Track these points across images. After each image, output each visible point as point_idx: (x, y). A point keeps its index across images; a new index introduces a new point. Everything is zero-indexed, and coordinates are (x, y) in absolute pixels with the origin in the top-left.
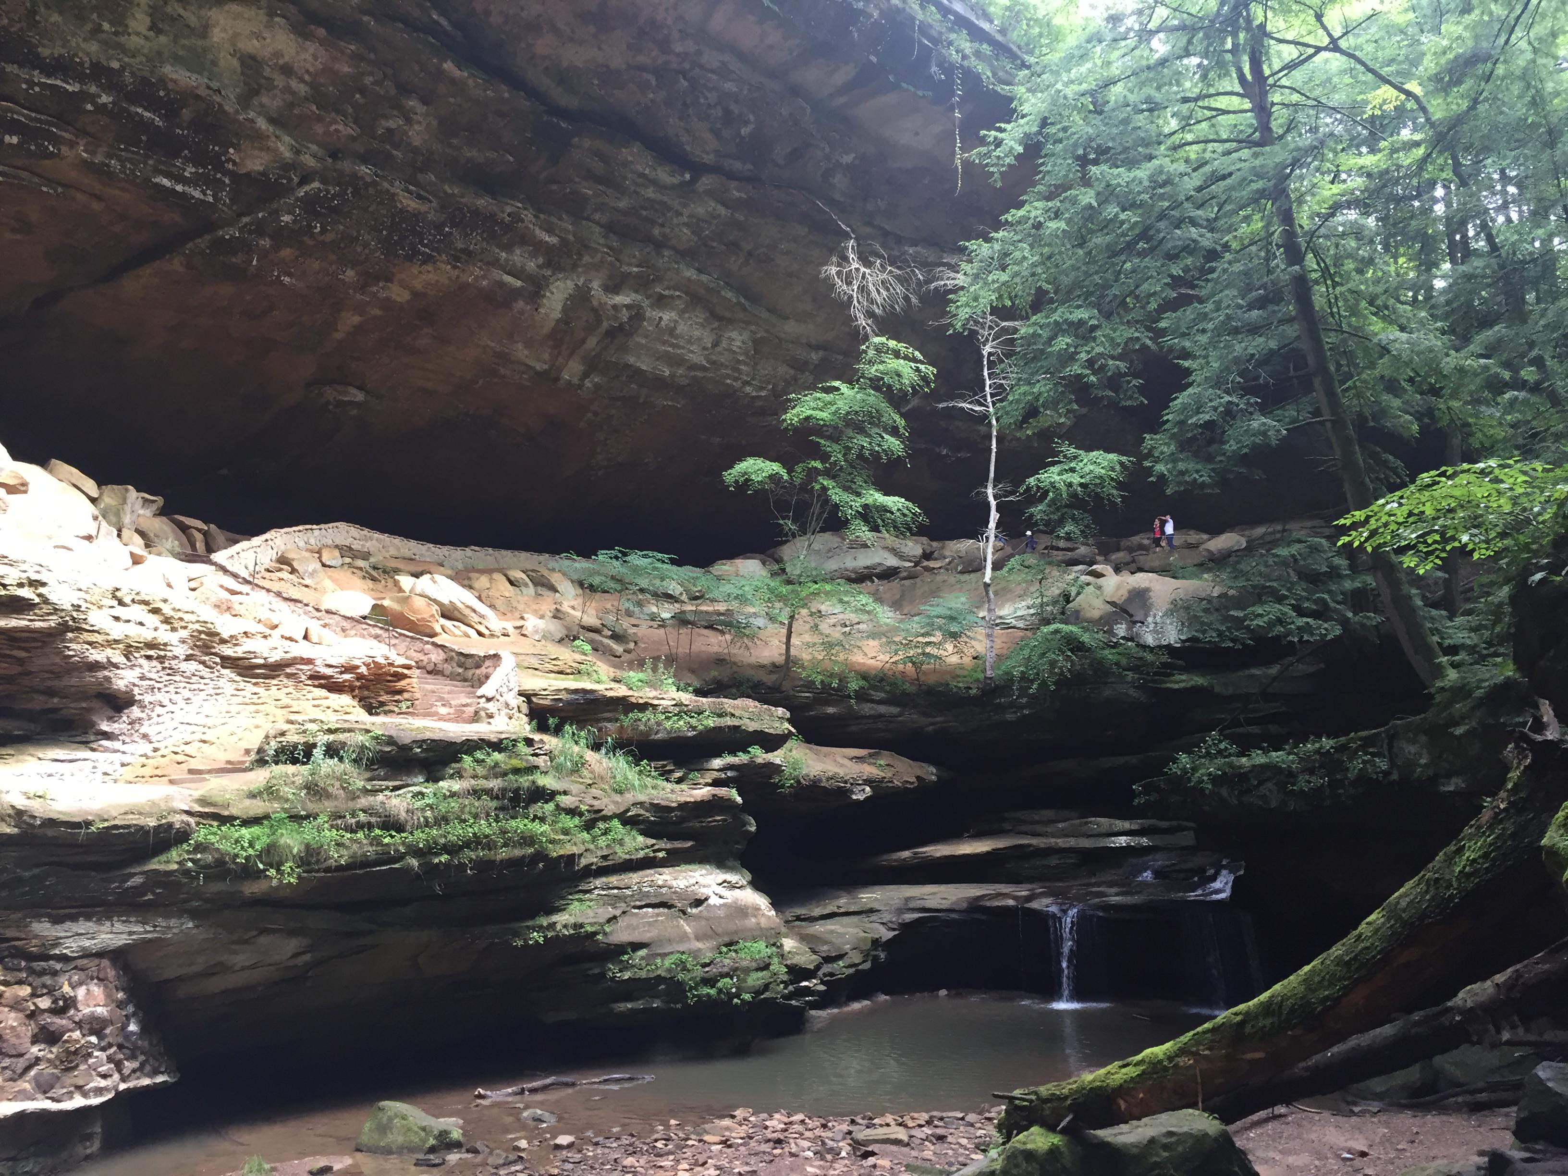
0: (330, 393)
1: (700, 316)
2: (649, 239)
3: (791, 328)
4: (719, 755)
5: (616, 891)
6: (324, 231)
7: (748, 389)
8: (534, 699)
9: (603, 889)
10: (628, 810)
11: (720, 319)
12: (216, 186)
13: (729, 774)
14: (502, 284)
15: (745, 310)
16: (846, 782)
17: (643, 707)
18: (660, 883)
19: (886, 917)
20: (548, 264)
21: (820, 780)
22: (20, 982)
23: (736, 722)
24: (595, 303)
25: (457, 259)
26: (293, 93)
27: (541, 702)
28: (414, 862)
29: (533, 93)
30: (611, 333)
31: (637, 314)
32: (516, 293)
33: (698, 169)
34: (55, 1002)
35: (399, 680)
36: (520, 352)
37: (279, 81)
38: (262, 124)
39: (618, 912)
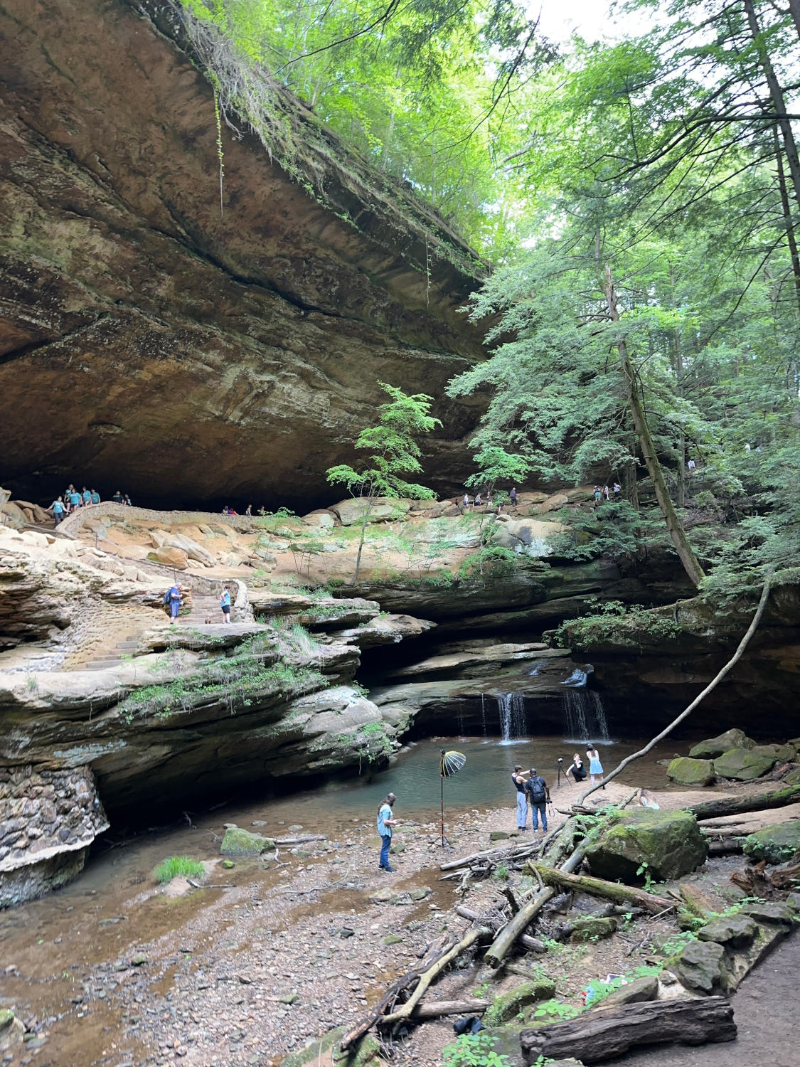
0: (102, 430)
1: (303, 386)
2: (279, 346)
3: (349, 392)
4: (349, 629)
5: (308, 705)
6: (110, 343)
7: (326, 424)
9: (302, 705)
10: (311, 662)
11: (313, 387)
12: (54, 319)
13: (354, 638)
14: (202, 370)
15: (326, 382)
16: (391, 634)
17: (312, 606)
18: (326, 698)
19: (413, 702)
20: (226, 360)
22: (49, 784)
24: (250, 380)
25: (179, 357)
26: (99, 269)
29: (225, 269)
30: (257, 396)
31: (272, 385)
32: (209, 375)
33: (309, 309)
34: (66, 792)
36: (209, 406)
37: (92, 262)
38: (81, 286)
39: (310, 716)
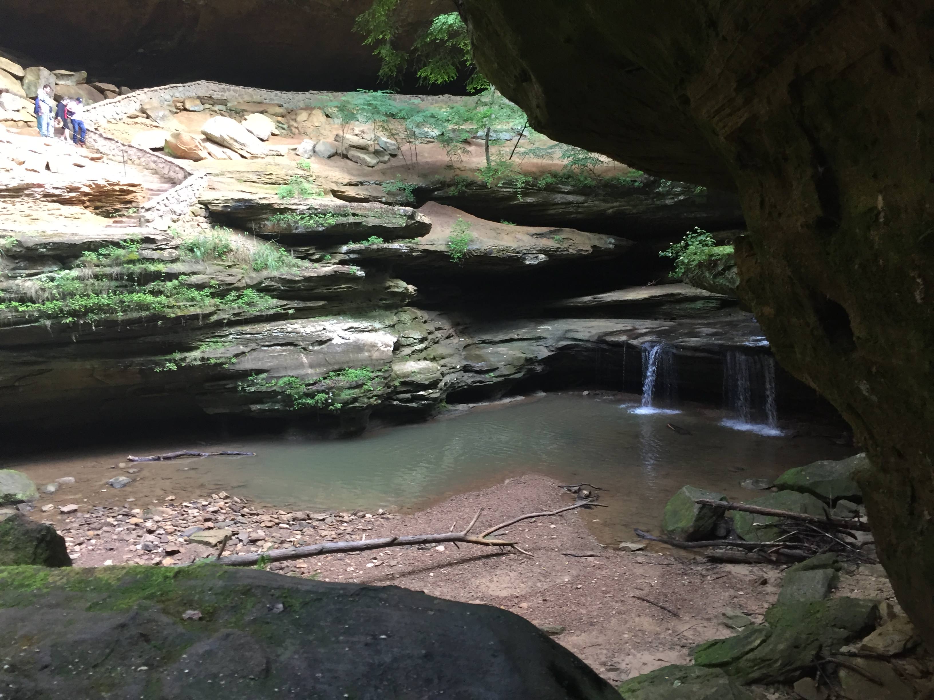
4: (346, 243)
5: (249, 336)
8: (210, 206)
9: (238, 335)
10: (261, 283)
13: (352, 256)
16: (518, 253)
17: (283, 211)
18: (289, 330)
19: (550, 342)
21: (491, 252)
23: (357, 220)
27: (215, 208)
28: (48, 323)
35: (128, 194)
39: (246, 350)
